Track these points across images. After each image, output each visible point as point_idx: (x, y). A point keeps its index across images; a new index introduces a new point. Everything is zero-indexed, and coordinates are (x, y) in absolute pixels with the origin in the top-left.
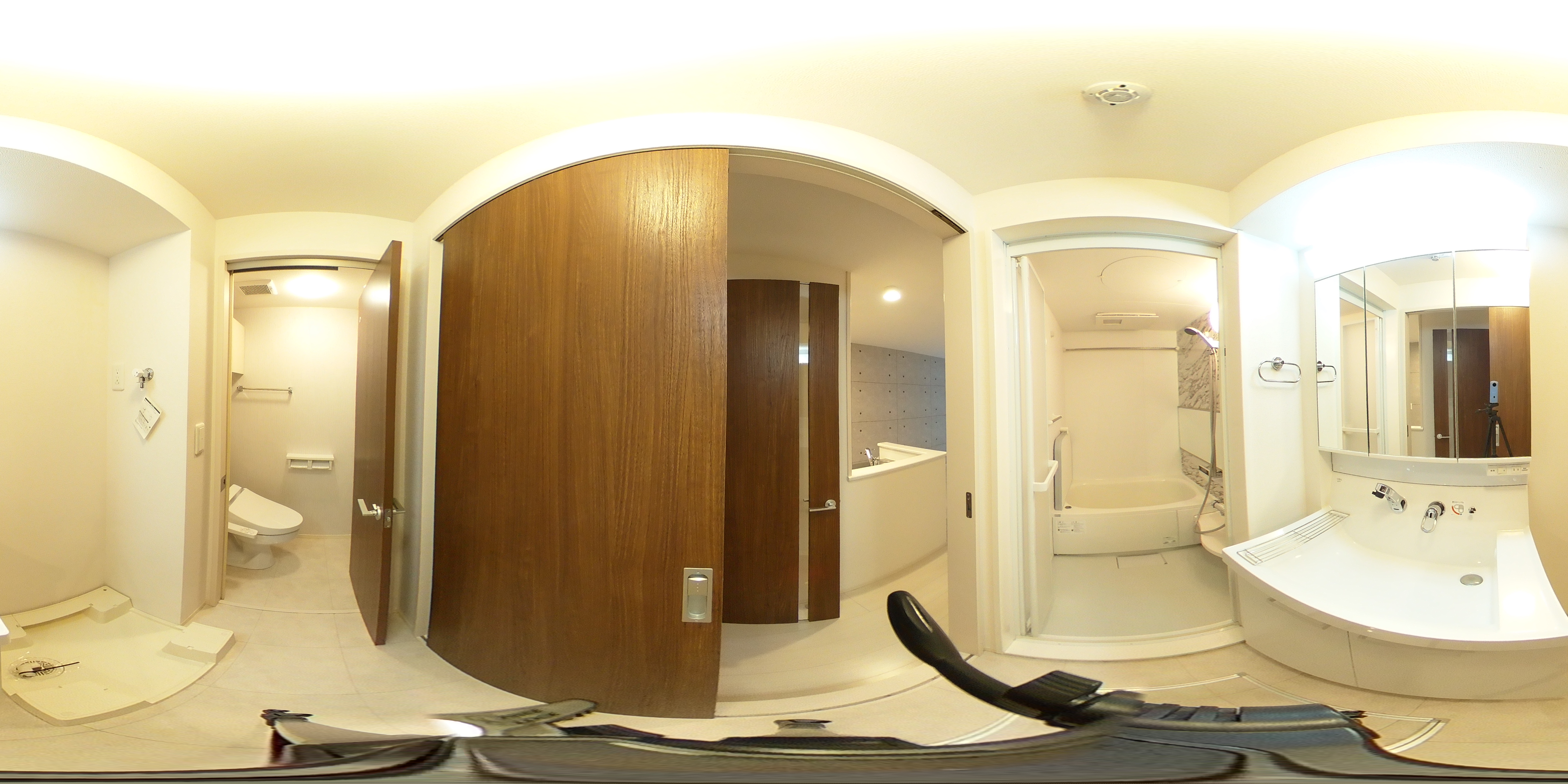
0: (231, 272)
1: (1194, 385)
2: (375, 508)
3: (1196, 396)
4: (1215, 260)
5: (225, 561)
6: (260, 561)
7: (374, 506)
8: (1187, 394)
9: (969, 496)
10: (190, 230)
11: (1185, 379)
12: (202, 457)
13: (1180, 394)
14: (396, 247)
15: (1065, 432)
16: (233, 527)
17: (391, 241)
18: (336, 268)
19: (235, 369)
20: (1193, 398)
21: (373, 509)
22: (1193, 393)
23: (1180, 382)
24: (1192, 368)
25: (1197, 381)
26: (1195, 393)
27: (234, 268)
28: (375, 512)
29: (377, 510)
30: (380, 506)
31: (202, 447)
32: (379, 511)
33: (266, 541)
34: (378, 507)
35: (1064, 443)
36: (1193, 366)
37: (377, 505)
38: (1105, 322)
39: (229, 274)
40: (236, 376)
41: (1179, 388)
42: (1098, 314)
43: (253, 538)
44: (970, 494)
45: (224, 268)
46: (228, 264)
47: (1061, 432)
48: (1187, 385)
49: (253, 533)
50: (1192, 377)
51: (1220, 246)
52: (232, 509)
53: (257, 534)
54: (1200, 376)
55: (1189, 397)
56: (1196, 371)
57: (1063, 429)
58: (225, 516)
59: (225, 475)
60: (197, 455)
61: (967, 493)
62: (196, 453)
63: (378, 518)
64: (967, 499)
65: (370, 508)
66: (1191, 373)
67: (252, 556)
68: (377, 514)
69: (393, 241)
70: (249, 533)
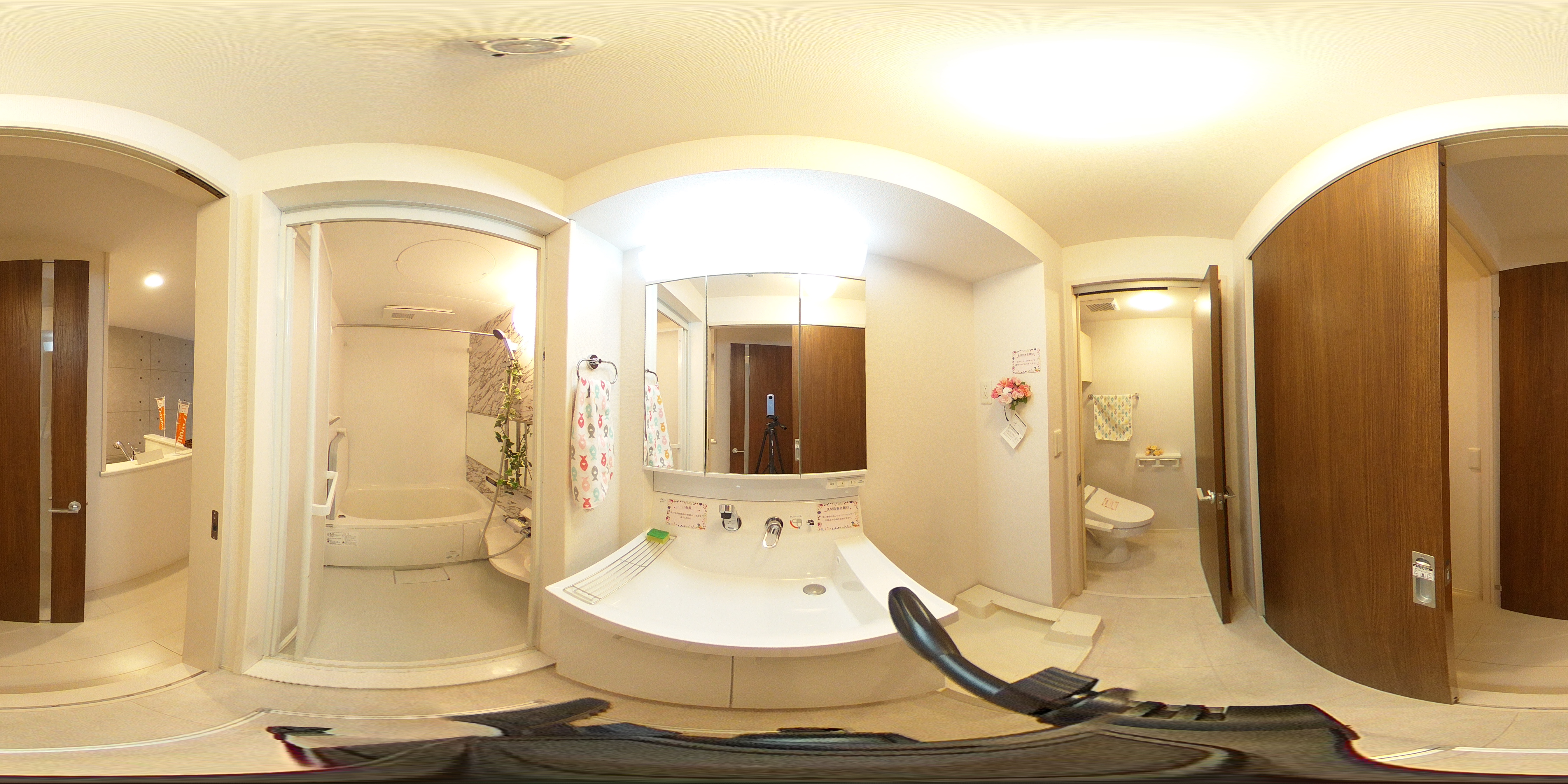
0: (1076, 295)
1: (486, 374)
2: (1210, 494)
3: (487, 385)
4: (536, 250)
5: (1085, 557)
6: (1116, 555)
7: (1209, 492)
8: (477, 384)
9: (215, 515)
10: (1042, 264)
11: (476, 369)
12: (1061, 457)
13: (470, 385)
14: (1213, 270)
15: (343, 434)
16: (1089, 522)
17: (1208, 267)
18: (1166, 288)
19: (1084, 378)
20: (484, 388)
21: (1208, 495)
22: (485, 382)
23: (471, 372)
24: (485, 356)
25: (489, 369)
26: (487, 382)
27: (1079, 292)
28: (1209, 497)
29: (1211, 496)
30: (1213, 492)
31: (1061, 450)
32: (1213, 496)
33: (1122, 535)
34: (1212, 493)
35: (341, 448)
36: (486, 354)
37: (1211, 491)
38: (395, 315)
39: (1075, 297)
40: (1086, 384)
41: (470, 379)
42: (387, 306)
43: (1110, 531)
44: (217, 513)
45: (1071, 293)
46: (1074, 288)
47: (338, 433)
48: (478, 375)
49: (1109, 527)
50: (483, 366)
51: (544, 235)
52: (1087, 506)
53: (1113, 529)
54: (493, 364)
55: (480, 388)
56: (490, 358)
57: (341, 430)
58: (1082, 513)
59: (1080, 473)
60: (1056, 457)
61: (213, 511)
62: (1056, 455)
63: (1212, 502)
64: (213, 519)
65: (1206, 494)
66: (484, 361)
67: (1110, 550)
68: (1211, 498)
69: (1210, 266)
70: (1105, 528)
